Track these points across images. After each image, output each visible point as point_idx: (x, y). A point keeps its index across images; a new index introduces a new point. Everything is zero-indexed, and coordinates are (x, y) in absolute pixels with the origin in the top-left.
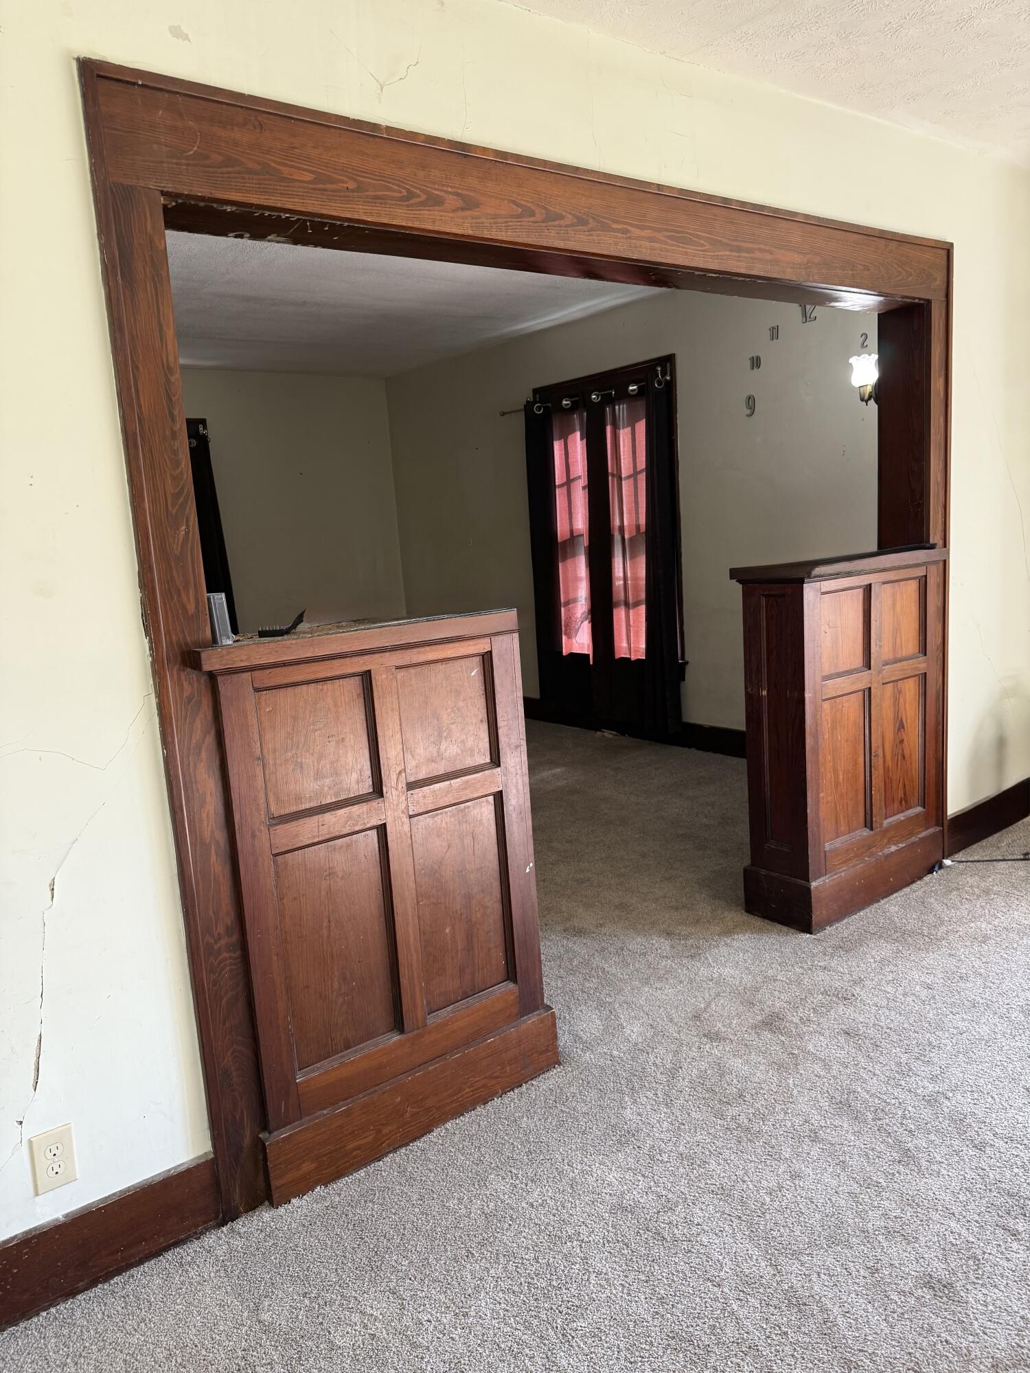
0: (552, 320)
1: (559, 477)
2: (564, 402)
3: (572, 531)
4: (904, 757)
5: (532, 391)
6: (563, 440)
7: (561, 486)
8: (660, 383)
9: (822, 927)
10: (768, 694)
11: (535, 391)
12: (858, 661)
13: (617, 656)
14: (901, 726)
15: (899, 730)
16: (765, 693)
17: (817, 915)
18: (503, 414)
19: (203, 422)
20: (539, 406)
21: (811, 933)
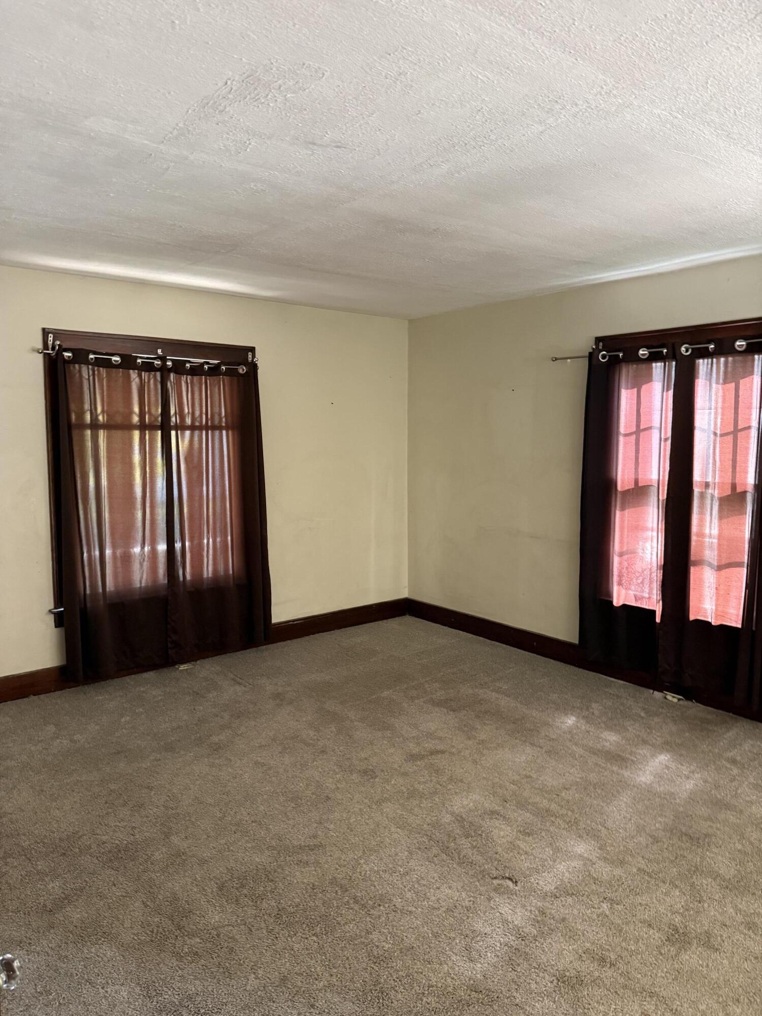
0: (641, 271)
2: (641, 352)
3: (636, 482)
5: (594, 339)
6: (636, 389)
11: (598, 340)
13: (692, 617)
18: (555, 359)
19: (252, 350)
20: (604, 354)
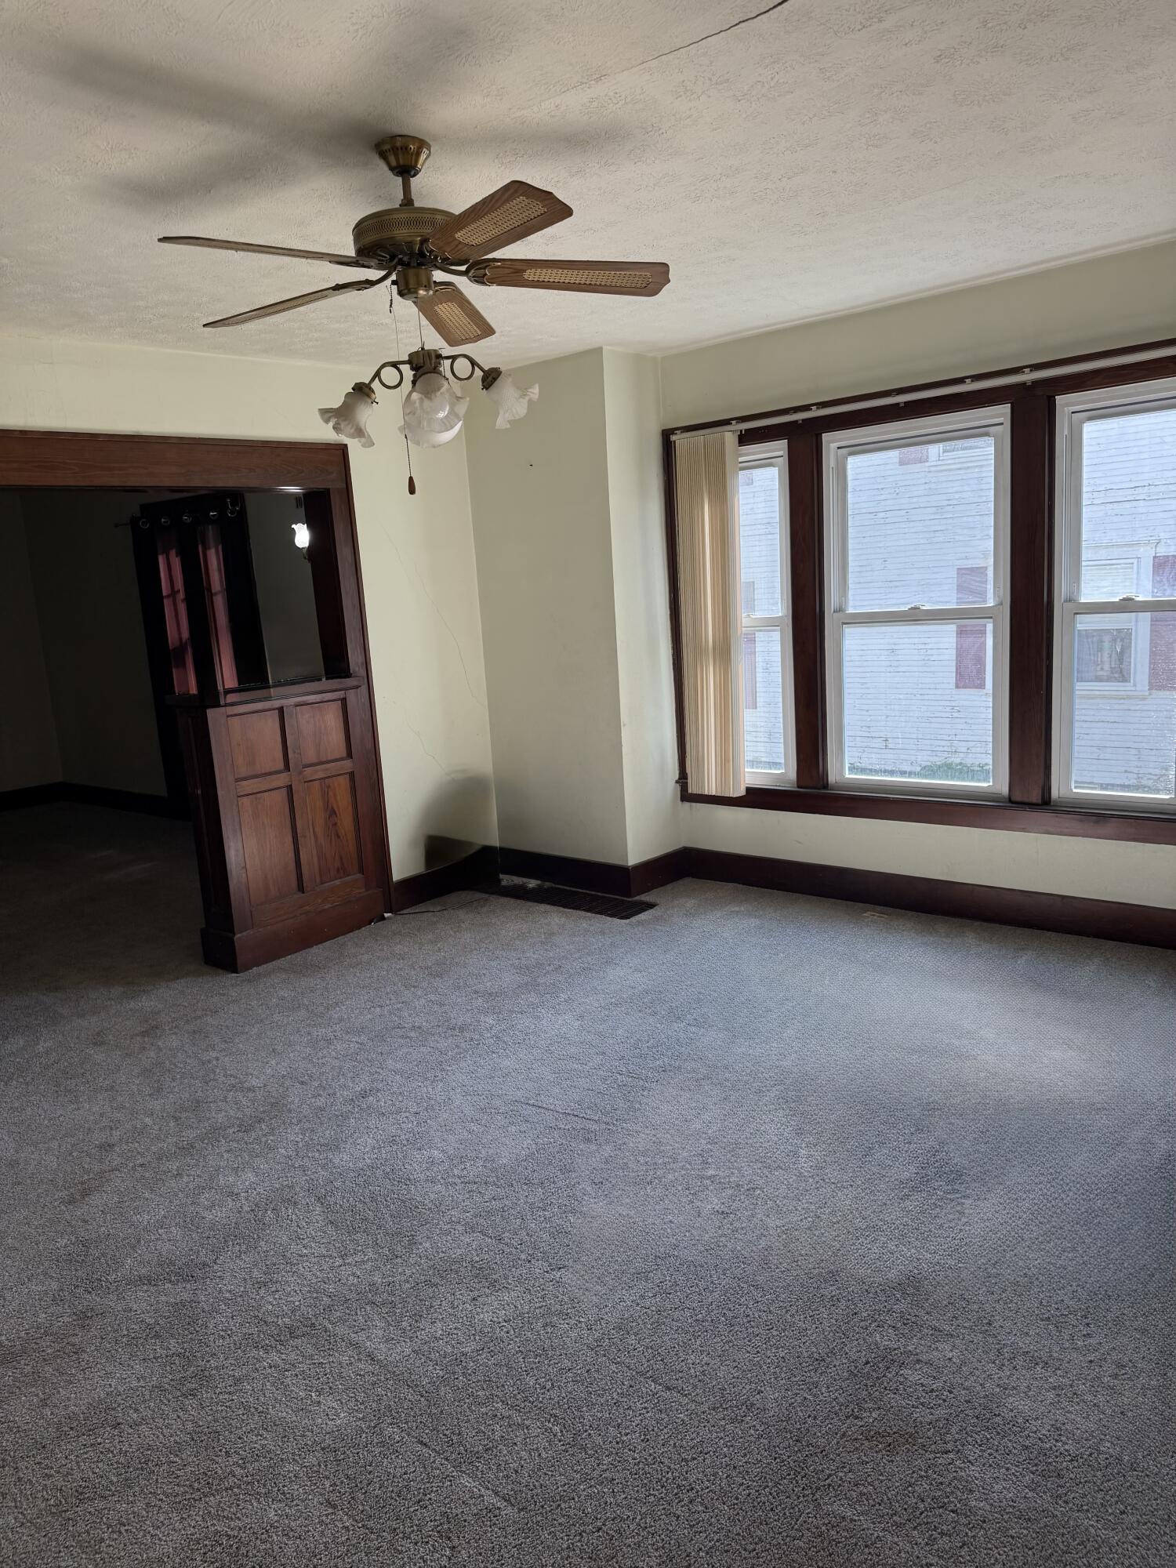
1: (165, 589)
2: (163, 521)
4: (338, 837)
5: (138, 507)
7: (168, 596)
8: (232, 513)
9: (247, 968)
10: (202, 792)
11: (141, 508)
12: (281, 765)
14: (333, 813)
15: (330, 816)
16: (199, 792)
17: (241, 958)
18: (116, 526)
20: (143, 522)
21: (237, 973)
